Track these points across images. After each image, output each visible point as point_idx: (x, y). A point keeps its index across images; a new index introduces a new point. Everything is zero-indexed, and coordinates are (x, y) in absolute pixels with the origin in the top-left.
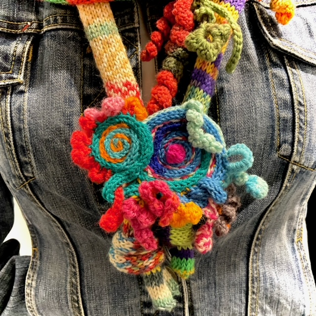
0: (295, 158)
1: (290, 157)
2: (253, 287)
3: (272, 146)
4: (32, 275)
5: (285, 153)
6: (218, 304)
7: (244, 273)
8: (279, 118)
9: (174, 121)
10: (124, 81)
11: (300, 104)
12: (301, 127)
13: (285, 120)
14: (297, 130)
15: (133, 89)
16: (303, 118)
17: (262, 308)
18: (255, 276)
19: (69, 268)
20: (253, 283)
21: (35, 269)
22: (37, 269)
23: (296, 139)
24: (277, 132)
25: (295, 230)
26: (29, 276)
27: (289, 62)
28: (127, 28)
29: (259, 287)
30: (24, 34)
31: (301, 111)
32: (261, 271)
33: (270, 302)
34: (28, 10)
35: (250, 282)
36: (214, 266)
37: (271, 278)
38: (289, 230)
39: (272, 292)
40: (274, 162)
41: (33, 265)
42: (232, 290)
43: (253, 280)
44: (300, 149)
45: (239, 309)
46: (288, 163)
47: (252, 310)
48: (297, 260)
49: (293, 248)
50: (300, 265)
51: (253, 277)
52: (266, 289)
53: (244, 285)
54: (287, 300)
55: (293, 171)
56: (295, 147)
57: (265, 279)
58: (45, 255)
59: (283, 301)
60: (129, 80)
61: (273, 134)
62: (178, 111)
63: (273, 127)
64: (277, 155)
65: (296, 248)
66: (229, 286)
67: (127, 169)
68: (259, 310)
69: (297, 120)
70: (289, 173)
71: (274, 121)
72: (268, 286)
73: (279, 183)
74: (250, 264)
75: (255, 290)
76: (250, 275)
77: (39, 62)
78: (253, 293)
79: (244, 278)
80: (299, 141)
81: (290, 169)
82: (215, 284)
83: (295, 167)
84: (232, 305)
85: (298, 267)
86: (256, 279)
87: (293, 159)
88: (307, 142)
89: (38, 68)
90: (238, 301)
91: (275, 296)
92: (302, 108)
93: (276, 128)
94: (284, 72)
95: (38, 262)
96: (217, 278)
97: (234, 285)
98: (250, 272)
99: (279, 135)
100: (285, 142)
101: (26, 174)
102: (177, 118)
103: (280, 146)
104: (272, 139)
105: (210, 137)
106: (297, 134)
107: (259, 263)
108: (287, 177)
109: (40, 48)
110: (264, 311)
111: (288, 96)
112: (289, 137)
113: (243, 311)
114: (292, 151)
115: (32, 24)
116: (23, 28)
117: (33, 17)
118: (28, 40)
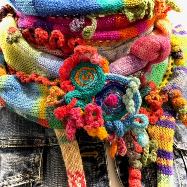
10: (76, 171)
13: (185, 185)
60: (78, 171)
71: (179, 186)
111: (185, 172)
115: (42, 140)
116: (36, 143)
117: (42, 136)
118: (41, 152)
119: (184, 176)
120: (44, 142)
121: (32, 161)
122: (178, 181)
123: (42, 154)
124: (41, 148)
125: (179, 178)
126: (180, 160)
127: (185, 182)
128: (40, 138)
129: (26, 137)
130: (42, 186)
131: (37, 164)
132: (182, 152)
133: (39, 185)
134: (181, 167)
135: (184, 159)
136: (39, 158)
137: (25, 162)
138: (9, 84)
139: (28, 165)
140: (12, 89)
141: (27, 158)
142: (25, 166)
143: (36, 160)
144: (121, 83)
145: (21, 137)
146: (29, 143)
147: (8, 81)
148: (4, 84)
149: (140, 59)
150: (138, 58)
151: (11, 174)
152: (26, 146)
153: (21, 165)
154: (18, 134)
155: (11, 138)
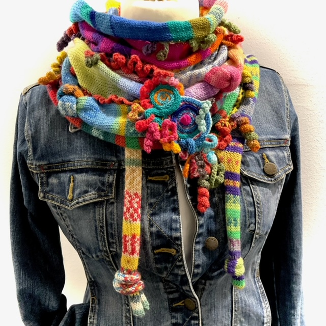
0: (257, 231)
1: (254, 231)
2: (235, 307)
3: (245, 225)
4: (92, 316)
5: (252, 229)
6: (216, 319)
7: (230, 299)
8: (248, 211)
11: (258, 203)
12: (259, 215)
13: (251, 212)
14: (257, 217)
16: (259, 210)
17: (240, 320)
18: (236, 300)
19: (124, 307)
20: (235, 304)
21: (95, 312)
22: (97, 311)
23: (257, 222)
24: (247, 219)
25: (255, 270)
26: (91, 317)
28: (169, 166)
29: (238, 307)
30: (111, 169)
31: (258, 207)
32: (239, 297)
33: (245, 316)
35: (234, 304)
36: (214, 296)
37: (245, 301)
38: (252, 270)
39: (245, 309)
40: (247, 234)
41: (92, 309)
42: (224, 310)
43: (235, 303)
44: (259, 226)
45: (227, 322)
46: (254, 234)
48: (257, 288)
49: (255, 281)
50: (259, 291)
51: (235, 300)
52: (242, 308)
53: (230, 306)
54: (254, 314)
55: (256, 238)
56: (257, 226)
57: (242, 302)
58: (103, 301)
59: (252, 315)
61: (246, 219)
63: (245, 216)
64: (248, 230)
65: (256, 281)
66: (222, 308)
68: (238, 322)
69: (257, 212)
70: (254, 239)
71: (246, 213)
72: (244, 305)
73: (249, 245)
74: (233, 292)
75: (236, 309)
76: (233, 300)
78: (235, 311)
79: (230, 302)
80: (258, 222)
81: (254, 237)
82: (215, 307)
83: (257, 236)
84: (224, 320)
85: (258, 292)
86: (237, 302)
87: (256, 232)
88: (262, 222)
90: (227, 317)
91: (248, 311)
92: (259, 206)
93: (247, 216)
94: (249, 187)
95: (97, 306)
96: (216, 303)
97: (225, 307)
98: (234, 297)
99: (249, 220)
100: (252, 223)
101: (111, 249)
103: (249, 226)
104: (245, 222)
106: (257, 219)
107: (238, 292)
108: (253, 241)
109: (121, 177)
110: (241, 322)
111: (252, 200)
112: (253, 221)
113: (230, 323)
114: (255, 228)
115: (115, 163)
116: (109, 166)
117: (115, 159)
118: (114, 173)
119: (250, 203)
120: (117, 164)
121: (107, 181)
122: (245, 207)
123: (116, 175)
124: (114, 170)
125: (246, 205)
126: (247, 188)
127: (251, 209)
128: (114, 161)
129: (100, 159)
130: (115, 204)
131: (111, 183)
132: (249, 181)
133: (112, 203)
134: (248, 194)
135: (251, 187)
136: (113, 178)
137: (99, 181)
138: (88, 104)
139: (103, 184)
140: (91, 109)
141: (101, 178)
142: (100, 185)
143: (110, 179)
144: (194, 105)
145: (95, 159)
146: (102, 165)
147: (87, 101)
148: (84, 103)
149: (212, 86)
150: (210, 85)
151: (86, 192)
152: (100, 167)
153: (96, 183)
154: (92, 156)
155: (85, 159)
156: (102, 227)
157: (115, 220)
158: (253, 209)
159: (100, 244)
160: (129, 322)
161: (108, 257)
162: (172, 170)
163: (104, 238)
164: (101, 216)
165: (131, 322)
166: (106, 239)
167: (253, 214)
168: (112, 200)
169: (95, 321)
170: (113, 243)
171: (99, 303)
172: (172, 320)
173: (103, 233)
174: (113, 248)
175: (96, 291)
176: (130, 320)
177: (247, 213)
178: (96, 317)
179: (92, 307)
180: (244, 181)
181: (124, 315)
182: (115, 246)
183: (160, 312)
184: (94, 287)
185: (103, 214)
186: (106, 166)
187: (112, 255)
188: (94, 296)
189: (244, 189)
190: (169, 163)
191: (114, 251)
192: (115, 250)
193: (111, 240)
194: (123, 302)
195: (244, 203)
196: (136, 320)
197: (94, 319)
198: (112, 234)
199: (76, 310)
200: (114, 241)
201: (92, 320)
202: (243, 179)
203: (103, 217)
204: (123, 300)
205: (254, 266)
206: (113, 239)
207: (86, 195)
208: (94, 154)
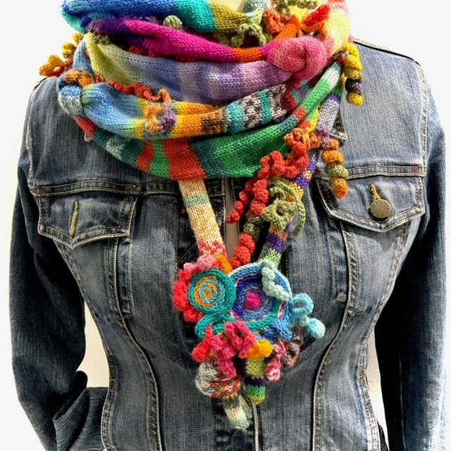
0: (350, 304)
1: (345, 303)
2: (317, 419)
3: (330, 293)
4: (109, 405)
5: (341, 300)
6: (285, 434)
7: (308, 406)
8: (336, 272)
9: (252, 275)
10: (214, 241)
11: (353, 260)
12: (353, 279)
13: (340, 274)
14: (350, 282)
15: (220, 247)
16: (355, 272)
17: (326, 441)
18: (320, 408)
19: (149, 397)
20: (317, 415)
21: (113, 400)
22: (115, 399)
23: (350, 289)
24: (334, 283)
25: (357, 367)
26: (106, 406)
27: (344, 226)
28: (216, 195)
29: (322, 419)
30: (130, 195)
31: (353, 267)
32: (325, 404)
33: (334, 435)
34: (133, 175)
35: (314, 414)
36: (282, 398)
37: (334, 412)
38: (351, 367)
39: (335, 425)
40: (333, 307)
41: (110, 396)
42: (298, 422)
43: (317, 412)
44: (354, 297)
45: (304, 441)
46: (344, 308)
47: (317, 442)
48: (359, 396)
49: (356, 384)
50: (362, 400)
51: (317, 409)
52: (329, 422)
53: (309, 417)
54: (349, 434)
55: (348, 315)
56: (350, 296)
57: (328, 412)
58: (124, 385)
59: (345, 434)
60: (217, 240)
61: (331, 284)
62: (256, 267)
63: (331, 279)
64: (334, 302)
65: (358, 384)
66: (295, 417)
67: (215, 312)
68: (323, 443)
69: (350, 274)
70: (345, 316)
71: (331, 274)
72: (332, 419)
73: (337, 325)
74: (315, 397)
75: (319, 422)
76: (314, 407)
77: (142, 219)
78: (317, 425)
79: (309, 410)
80: (352, 291)
81: (346, 313)
82: (283, 415)
83: (350, 312)
84: (298, 436)
85: (360, 402)
86: (319, 412)
87: (348, 305)
88: (360, 291)
89: (141, 223)
90: (303, 433)
91: (338, 429)
92: (354, 264)
93: (334, 280)
94: (340, 235)
95: (116, 393)
96: (284, 408)
97: (300, 416)
98: (315, 404)
99: (336, 285)
100: (341, 291)
101: (124, 311)
102: (254, 273)
103: (337, 294)
104: (331, 288)
105: (279, 288)
106: (350, 285)
107: (323, 397)
108: (344, 320)
109: (143, 207)
110: (328, 444)
111: (343, 254)
112: (344, 287)
113: (308, 442)
114: (347, 299)
115: (137, 187)
116: (129, 190)
117: (138, 181)
118: (134, 201)
119: (340, 259)
120: (139, 188)
121: (121, 211)
122: (330, 265)
123: (135, 203)
124: (135, 196)
125: (332, 261)
126: (337, 235)
127: (342, 269)
128: (135, 184)
129: (116, 180)
130: (131, 245)
131: (126, 215)
133: (128, 243)
134: (337, 245)
135: (344, 234)
136: (131, 208)
137: (111, 210)
139: (115, 214)
141: (114, 206)
142: (111, 216)
143: (126, 209)
145: (109, 179)
146: (118, 188)
151: (91, 225)
152: (114, 191)
153: (105, 213)
154: (105, 175)
155: (95, 178)
156: (111, 277)
157: (129, 268)
158: (345, 270)
159: (110, 302)
160: (154, 419)
161: (121, 321)
162: (219, 201)
163: (114, 294)
164: (111, 261)
165: (156, 421)
166: (116, 295)
167: (345, 276)
168: (127, 240)
169: (111, 413)
170: (126, 301)
171: (119, 388)
172: (216, 426)
173: (113, 287)
174: (126, 308)
175: (117, 371)
176: (156, 417)
177: (334, 275)
178: (113, 408)
179: (110, 392)
180: (332, 225)
181: (148, 409)
182: (129, 307)
183: (199, 411)
184: (114, 365)
185: (113, 258)
186: (124, 190)
187: (126, 320)
188: (113, 378)
189: (332, 238)
190: (215, 191)
191: (128, 314)
192: (129, 312)
193: (123, 298)
194: (149, 391)
195: (330, 258)
196: (164, 418)
197: (110, 410)
198: (124, 288)
199: (91, 395)
200: (127, 299)
201: (107, 412)
202: (330, 221)
203: (113, 262)
204: (148, 388)
205: (355, 362)
206: (126, 295)
207: (90, 229)
208: (108, 172)
